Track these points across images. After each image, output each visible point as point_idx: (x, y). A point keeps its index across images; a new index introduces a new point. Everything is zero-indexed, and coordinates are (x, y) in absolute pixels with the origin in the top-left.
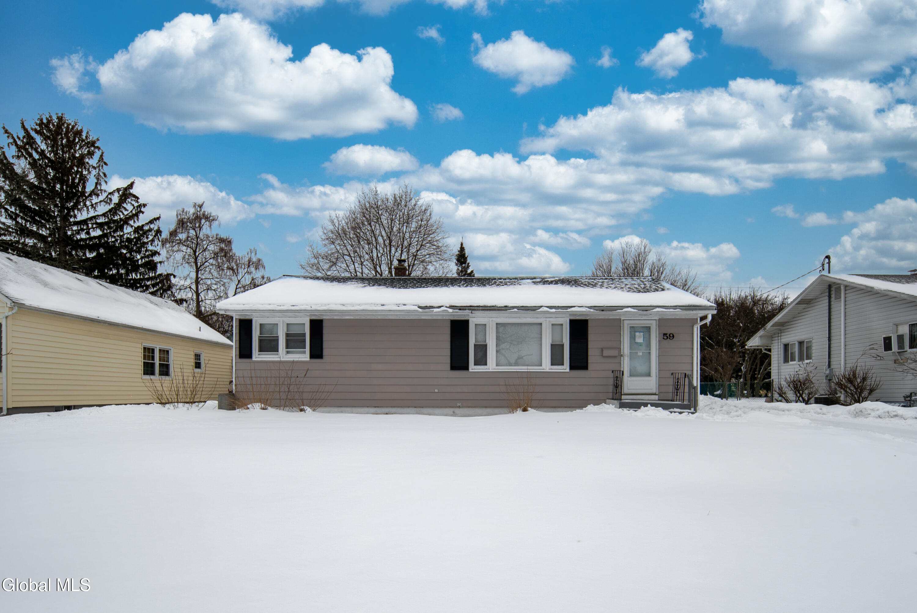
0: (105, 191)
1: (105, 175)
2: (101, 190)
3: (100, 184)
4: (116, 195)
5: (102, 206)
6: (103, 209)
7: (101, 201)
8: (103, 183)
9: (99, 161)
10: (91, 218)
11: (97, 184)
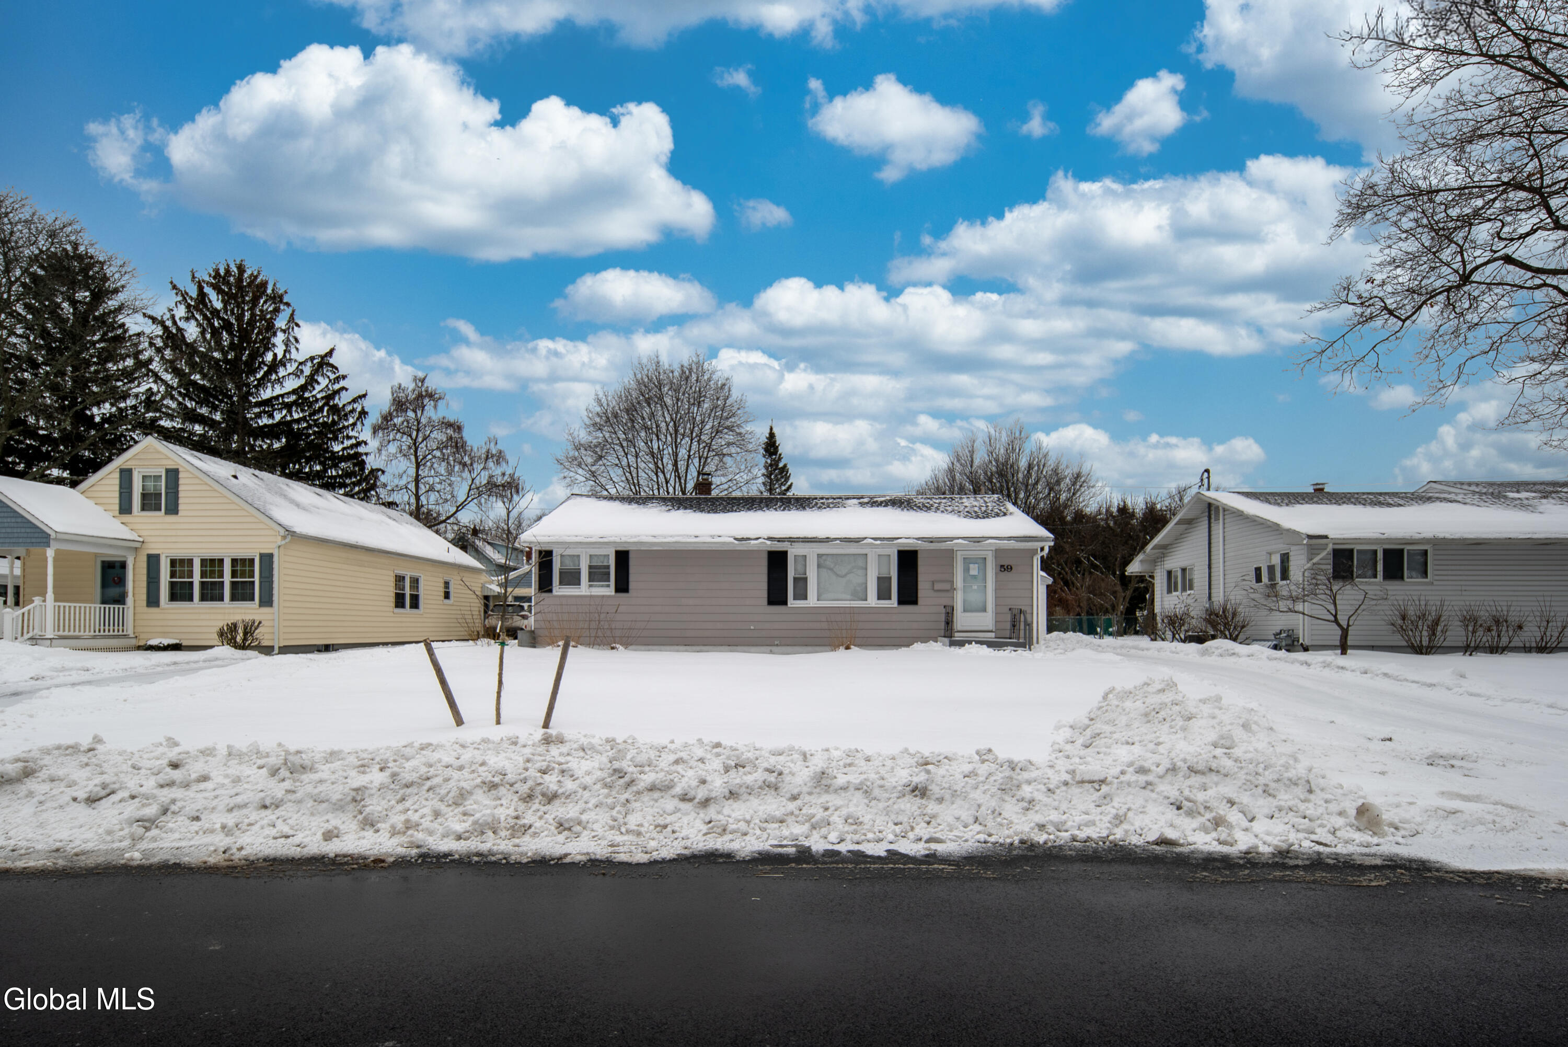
0: (296, 361)
1: (297, 340)
2: (290, 359)
3: (290, 352)
4: (309, 364)
5: (291, 380)
6: (292, 384)
7: (289, 374)
8: (293, 351)
9: (289, 322)
10: (277, 398)
11: (285, 351)
